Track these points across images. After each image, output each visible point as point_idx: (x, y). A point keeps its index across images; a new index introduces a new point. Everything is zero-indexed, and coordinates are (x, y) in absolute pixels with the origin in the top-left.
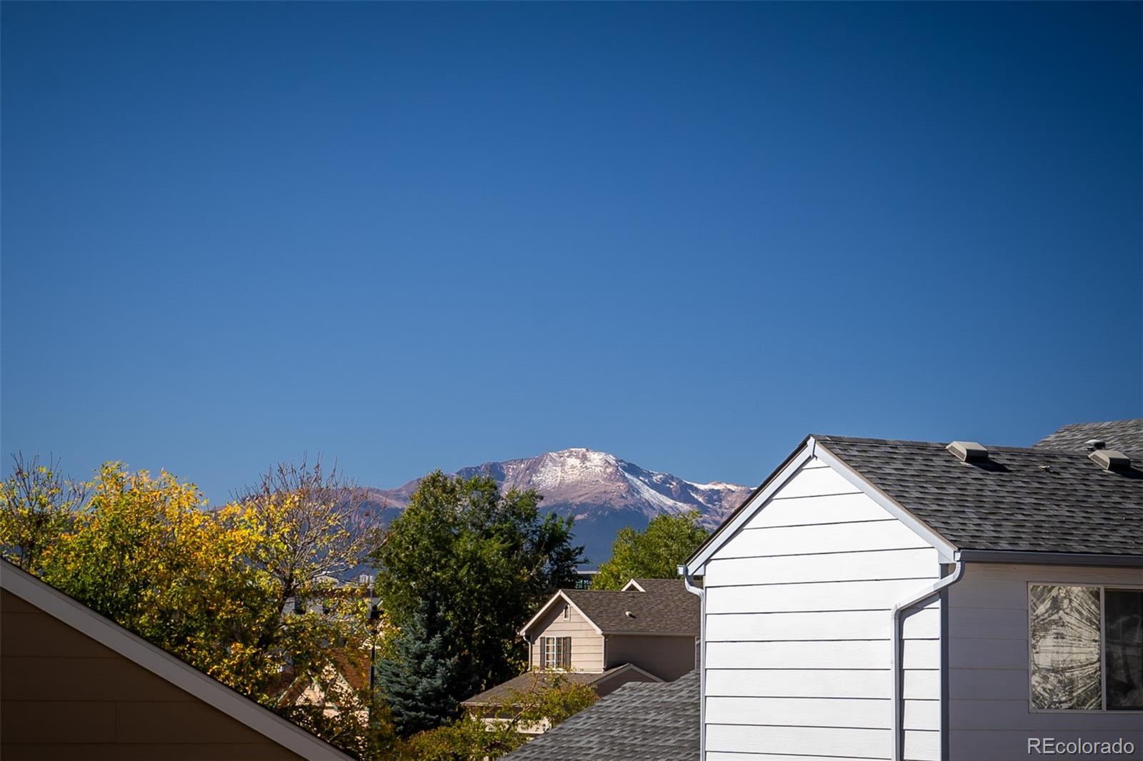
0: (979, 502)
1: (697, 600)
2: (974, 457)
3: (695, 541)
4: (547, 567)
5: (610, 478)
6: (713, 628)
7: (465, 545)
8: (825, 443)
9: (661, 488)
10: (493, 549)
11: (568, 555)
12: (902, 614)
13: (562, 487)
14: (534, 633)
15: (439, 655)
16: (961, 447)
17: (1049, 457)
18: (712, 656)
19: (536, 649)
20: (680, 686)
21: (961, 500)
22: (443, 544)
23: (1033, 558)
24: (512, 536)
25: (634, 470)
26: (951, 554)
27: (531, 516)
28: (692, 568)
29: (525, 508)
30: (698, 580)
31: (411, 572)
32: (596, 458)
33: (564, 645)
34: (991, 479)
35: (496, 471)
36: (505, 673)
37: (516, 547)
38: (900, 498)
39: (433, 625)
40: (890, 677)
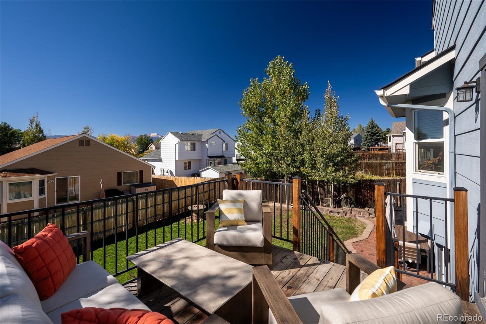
0: (181, 136)
1: (160, 144)
2: (181, 133)
3: (161, 139)
4: (150, 142)
5: (157, 135)
6: (161, 146)
7: (144, 140)
8: (170, 132)
9: (160, 136)
10: (146, 140)
11: (152, 141)
12: (176, 144)
13: (152, 136)
14: (149, 147)
15: (142, 148)
16: (180, 133)
17: (187, 133)
18: (161, 148)
19: (150, 148)
20: (159, 150)
21: (180, 136)
22: (142, 140)
23: (185, 140)
24: (147, 139)
25: (158, 135)
26: (179, 140)
27: (149, 138)
28: (160, 141)
29: (149, 137)
30: (160, 142)
31: (139, 142)
32: (155, 134)
33: (152, 147)
34: (182, 135)
35: (147, 135)
36: (147, 150)
37: (148, 140)
38: (176, 136)
39: (141, 146)
40: (175, 149)
